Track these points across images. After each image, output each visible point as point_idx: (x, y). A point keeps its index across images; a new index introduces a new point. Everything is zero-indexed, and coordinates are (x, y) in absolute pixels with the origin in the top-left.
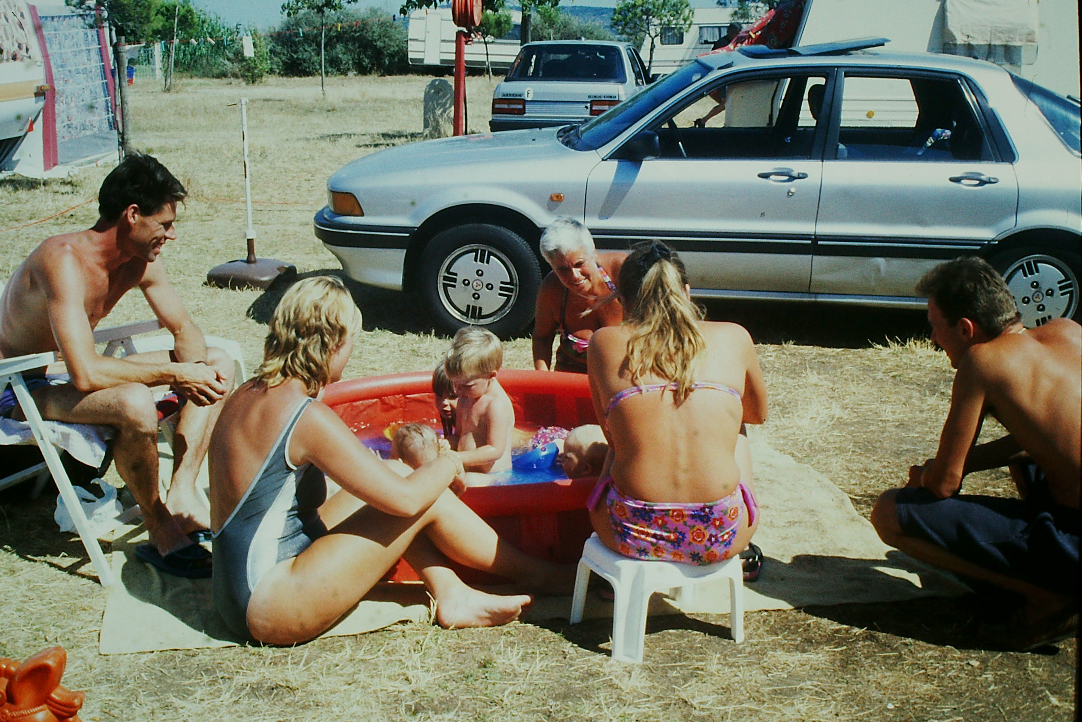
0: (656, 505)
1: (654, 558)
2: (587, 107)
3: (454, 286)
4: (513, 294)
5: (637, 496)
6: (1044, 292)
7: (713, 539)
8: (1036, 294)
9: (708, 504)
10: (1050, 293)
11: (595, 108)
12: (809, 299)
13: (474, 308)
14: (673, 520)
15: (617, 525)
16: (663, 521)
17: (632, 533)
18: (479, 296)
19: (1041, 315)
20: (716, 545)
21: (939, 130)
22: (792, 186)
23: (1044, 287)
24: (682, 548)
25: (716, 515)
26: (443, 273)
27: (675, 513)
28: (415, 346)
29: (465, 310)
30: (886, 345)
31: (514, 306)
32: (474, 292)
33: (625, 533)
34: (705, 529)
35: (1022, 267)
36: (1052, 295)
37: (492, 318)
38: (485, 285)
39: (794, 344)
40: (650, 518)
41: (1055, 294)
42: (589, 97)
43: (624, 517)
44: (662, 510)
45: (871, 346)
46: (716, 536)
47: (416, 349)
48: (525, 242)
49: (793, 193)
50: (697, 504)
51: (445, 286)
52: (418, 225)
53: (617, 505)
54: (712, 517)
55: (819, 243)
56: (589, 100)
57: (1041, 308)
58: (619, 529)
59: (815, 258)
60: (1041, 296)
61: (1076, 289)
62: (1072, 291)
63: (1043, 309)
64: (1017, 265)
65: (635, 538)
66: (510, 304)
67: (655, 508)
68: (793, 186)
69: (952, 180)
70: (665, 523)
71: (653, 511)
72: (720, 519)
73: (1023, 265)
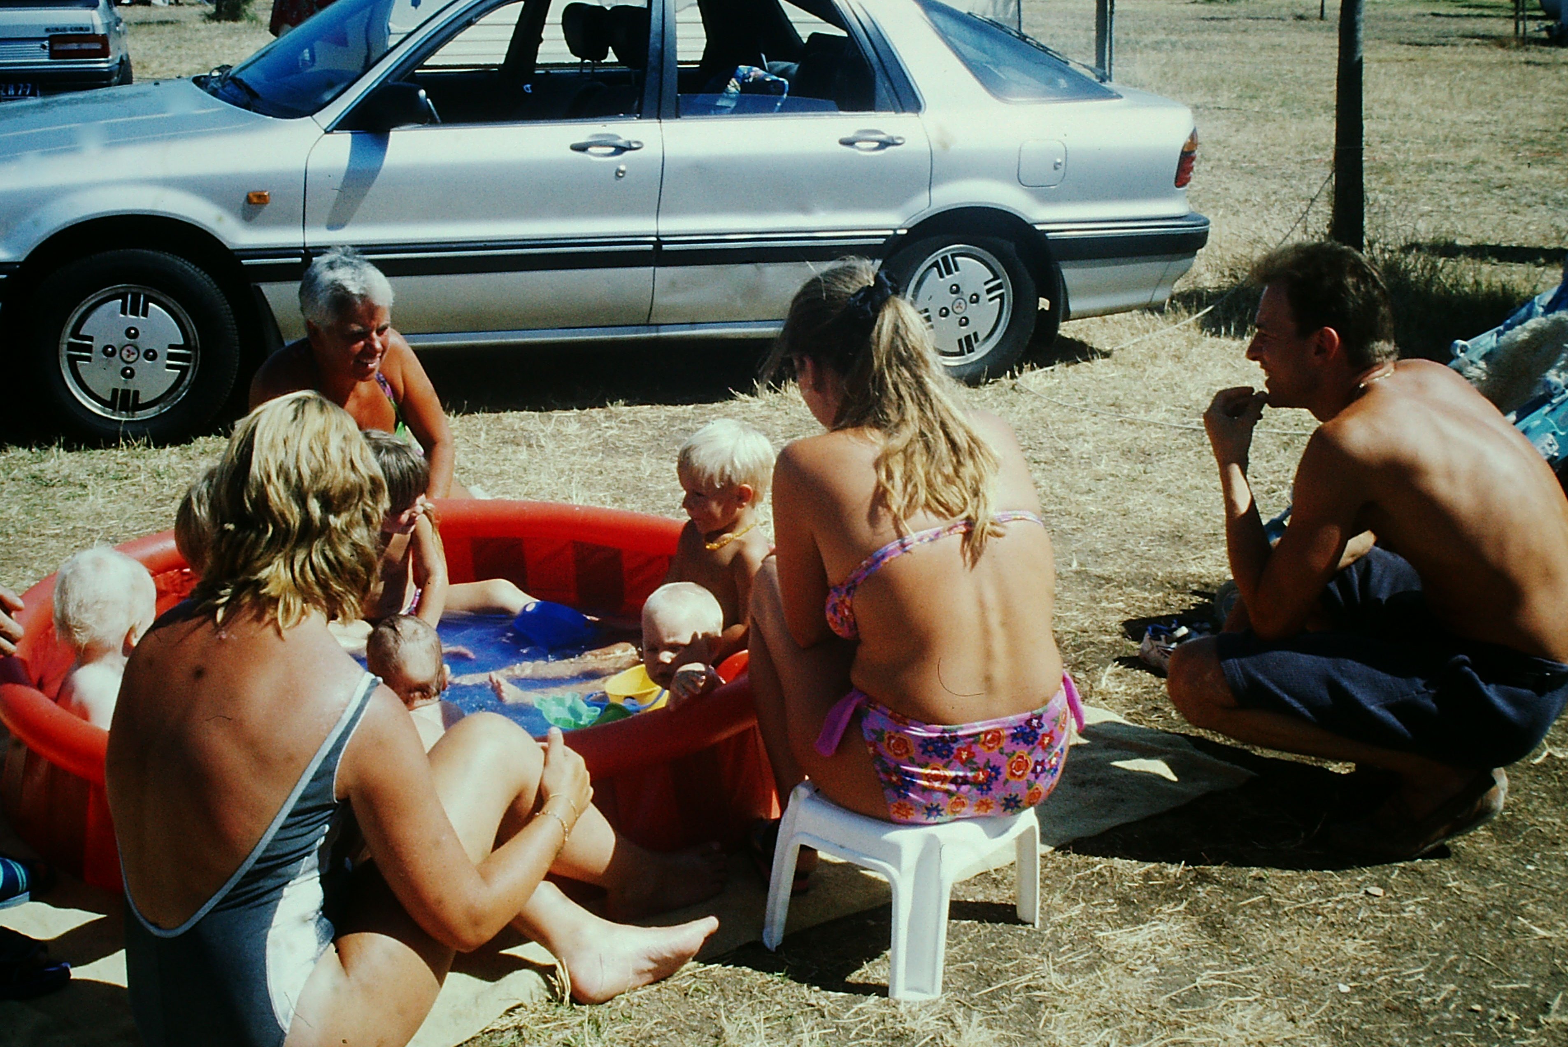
0: (962, 729)
1: (952, 817)
2: (44, 47)
3: (88, 359)
4: (191, 364)
5: (928, 718)
6: (968, 300)
7: (1039, 768)
8: (957, 304)
9: (1035, 712)
10: (975, 299)
11: (57, 47)
12: (648, 335)
13: (126, 393)
14: (985, 749)
15: (888, 772)
16: (969, 753)
17: (919, 782)
18: (132, 371)
19: (965, 331)
20: (1043, 775)
21: (743, 69)
22: (620, 162)
23: (967, 292)
24: (993, 792)
25: (1046, 728)
26: (67, 338)
27: (989, 737)
28: (35, 468)
29: (108, 398)
30: (753, 393)
31: (193, 386)
32: (125, 365)
33: (906, 783)
34: (1029, 754)
35: (936, 264)
36: (977, 301)
37: (156, 408)
38: (142, 353)
39: (626, 405)
40: (950, 750)
41: (981, 301)
42: (47, 30)
43: (905, 757)
44: (969, 736)
45: (732, 397)
46: (1042, 763)
47: (38, 473)
48: (206, 276)
49: (623, 172)
50: (1019, 716)
51: (72, 360)
52: (22, 259)
53: (891, 738)
54: (1041, 732)
55: (665, 247)
56: (47, 35)
57: (964, 322)
58: (894, 779)
59: (657, 269)
60: (963, 305)
61: (1008, 291)
62: (1002, 294)
63: (966, 324)
64: (929, 261)
65: (924, 789)
66: (186, 382)
67: (960, 733)
68: (623, 161)
69: (844, 143)
70: (971, 755)
71: (955, 739)
72: (1050, 734)
73: (937, 262)
